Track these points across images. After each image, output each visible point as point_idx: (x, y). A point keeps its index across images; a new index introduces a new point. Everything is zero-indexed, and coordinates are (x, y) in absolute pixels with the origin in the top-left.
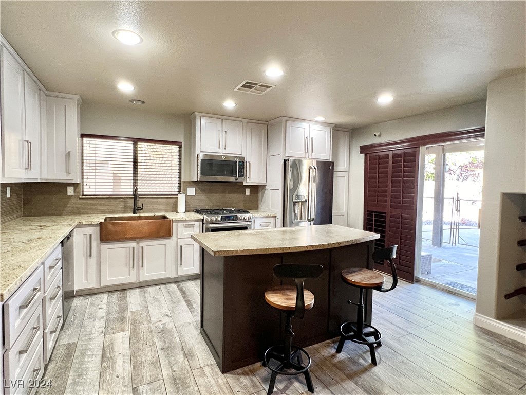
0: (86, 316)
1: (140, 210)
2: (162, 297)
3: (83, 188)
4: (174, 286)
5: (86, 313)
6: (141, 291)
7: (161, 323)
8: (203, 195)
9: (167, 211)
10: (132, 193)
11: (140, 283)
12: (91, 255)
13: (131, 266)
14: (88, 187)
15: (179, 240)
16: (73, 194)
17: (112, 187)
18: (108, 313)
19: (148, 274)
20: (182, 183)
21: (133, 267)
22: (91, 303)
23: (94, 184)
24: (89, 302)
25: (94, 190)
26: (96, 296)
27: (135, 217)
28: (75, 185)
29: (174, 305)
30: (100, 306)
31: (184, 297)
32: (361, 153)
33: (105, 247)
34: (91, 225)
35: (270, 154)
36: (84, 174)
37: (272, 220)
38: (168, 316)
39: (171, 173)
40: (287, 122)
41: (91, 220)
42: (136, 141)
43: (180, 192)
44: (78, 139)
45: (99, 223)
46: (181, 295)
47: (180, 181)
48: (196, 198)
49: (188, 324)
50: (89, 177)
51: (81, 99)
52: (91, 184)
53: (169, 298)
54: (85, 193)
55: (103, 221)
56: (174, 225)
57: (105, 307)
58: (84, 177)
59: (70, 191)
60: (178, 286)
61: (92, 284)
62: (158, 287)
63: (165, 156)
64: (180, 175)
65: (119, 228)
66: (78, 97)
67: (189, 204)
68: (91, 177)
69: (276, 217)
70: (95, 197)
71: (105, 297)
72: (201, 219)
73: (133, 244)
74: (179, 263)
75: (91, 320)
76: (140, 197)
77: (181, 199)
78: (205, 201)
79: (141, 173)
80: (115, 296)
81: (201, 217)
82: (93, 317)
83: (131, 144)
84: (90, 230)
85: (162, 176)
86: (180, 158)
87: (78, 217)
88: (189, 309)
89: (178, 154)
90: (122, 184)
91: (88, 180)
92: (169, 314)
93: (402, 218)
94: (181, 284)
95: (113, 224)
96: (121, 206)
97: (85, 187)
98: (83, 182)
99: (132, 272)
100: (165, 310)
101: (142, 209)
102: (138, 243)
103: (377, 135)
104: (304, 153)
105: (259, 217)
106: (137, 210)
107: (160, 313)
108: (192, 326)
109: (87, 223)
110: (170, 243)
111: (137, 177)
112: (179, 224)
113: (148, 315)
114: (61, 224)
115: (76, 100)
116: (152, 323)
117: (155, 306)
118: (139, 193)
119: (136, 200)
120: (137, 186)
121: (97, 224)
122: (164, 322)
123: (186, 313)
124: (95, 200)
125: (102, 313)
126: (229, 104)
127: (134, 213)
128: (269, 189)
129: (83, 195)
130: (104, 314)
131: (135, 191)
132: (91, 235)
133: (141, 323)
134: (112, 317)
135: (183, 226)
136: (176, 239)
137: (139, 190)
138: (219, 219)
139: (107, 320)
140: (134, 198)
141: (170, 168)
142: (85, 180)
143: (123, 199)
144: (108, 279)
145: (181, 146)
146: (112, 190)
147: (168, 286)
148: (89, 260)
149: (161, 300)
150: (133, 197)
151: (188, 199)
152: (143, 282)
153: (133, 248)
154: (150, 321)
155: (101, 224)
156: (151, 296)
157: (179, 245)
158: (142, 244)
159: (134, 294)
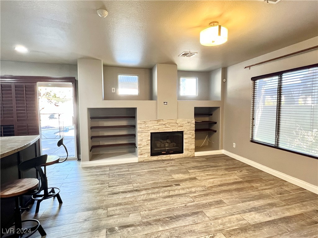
93: (28, 127)
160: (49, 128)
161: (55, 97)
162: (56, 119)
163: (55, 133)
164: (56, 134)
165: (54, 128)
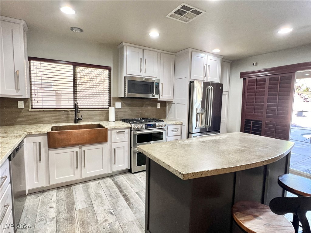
0: (38, 217)
1: (80, 120)
2: (103, 193)
3: (32, 103)
4: (109, 180)
5: (38, 214)
6: (84, 186)
7: (107, 223)
8: (127, 108)
9: (101, 120)
10: (73, 107)
11: (83, 179)
12: (40, 160)
13: (76, 166)
14: (37, 101)
15: (113, 144)
16: (24, 108)
17: (55, 102)
18: (58, 212)
19: (88, 172)
20: (112, 98)
21: (77, 168)
22: (42, 202)
23: (41, 99)
24: (40, 201)
25: (41, 104)
26: (47, 193)
27: (76, 126)
28: (25, 100)
29: (114, 201)
30: (50, 205)
31: (121, 192)
32: (241, 77)
33: (53, 153)
34: (40, 135)
35: (176, 78)
36: (33, 91)
37: (179, 126)
38: (111, 213)
39: (103, 91)
40: (193, 52)
41: (40, 130)
42: (75, 65)
43: (110, 106)
44: (26, 61)
45: (46, 132)
46: (117, 189)
47: (110, 97)
48: (122, 110)
49: (132, 223)
50: (36, 94)
51: (26, 24)
52: (39, 99)
53: (108, 193)
54: (34, 107)
55: (50, 130)
56: (109, 132)
57: (54, 205)
58: (33, 93)
59: (21, 105)
60: (113, 180)
61: (43, 183)
62: (97, 182)
63: (98, 78)
64: (110, 93)
65: (64, 136)
66: (24, 22)
67: (117, 115)
68: (39, 94)
69: (182, 124)
70: (42, 110)
71: (54, 193)
72: (129, 127)
73: (77, 149)
74: (113, 162)
75: (43, 223)
76: (80, 109)
77: (112, 111)
78: (128, 112)
79: (79, 90)
80: (62, 193)
81: (129, 125)
82: (44, 219)
83: (71, 67)
84: (39, 139)
85: (96, 93)
86: (110, 80)
87: (28, 126)
88: (128, 204)
89: (108, 76)
90: (62, 99)
91: (36, 96)
92: (112, 211)
93: (276, 125)
94: (114, 178)
95: (59, 133)
96: (64, 116)
97: (33, 101)
98: (31, 98)
99: (76, 171)
100: (108, 207)
101: (81, 120)
102: (81, 148)
103: (255, 64)
104: (203, 77)
105: (171, 125)
106: (78, 120)
107: (104, 210)
108: (135, 225)
109: (36, 133)
110: (106, 147)
111: (77, 94)
112: (113, 131)
113: (94, 214)
114: (12, 135)
115: (22, 25)
116: (99, 223)
117: (98, 203)
118: (79, 107)
119: (77, 112)
120: (77, 101)
121: (45, 133)
122: (110, 221)
123: (126, 210)
124: (42, 113)
125: (52, 213)
126: (154, 34)
127: (75, 123)
128: (176, 104)
129: (32, 108)
130: (55, 214)
131: (76, 105)
132: (40, 143)
133: (89, 224)
134: (62, 217)
135: (116, 133)
136: (111, 143)
137: (79, 104)
138: (144, 127)
139: (57, 222)
140: (75, 111)
141: (103, 87)
142: (33, 96)
143: (66, 111)
144: (56, 179)
145: (111, 69)
146: (55, 104)
147: (105, 180)
148: (39, 164)
149: (102, 196)
150: (74, 109)
151: (117, 111)
152: (85, 178)
153: (77, 152)
154: (97, 221)
155: (48, 133)
156: (94, 192)
157: (113, 147)
158: (84, 148)
159: (79, 190)
160: (295, 127)
161: (308, 91)
162: (304, 117)
163: (302, 135)
164: (304, 136)
165: (302, 127)
